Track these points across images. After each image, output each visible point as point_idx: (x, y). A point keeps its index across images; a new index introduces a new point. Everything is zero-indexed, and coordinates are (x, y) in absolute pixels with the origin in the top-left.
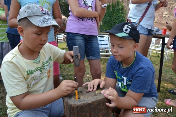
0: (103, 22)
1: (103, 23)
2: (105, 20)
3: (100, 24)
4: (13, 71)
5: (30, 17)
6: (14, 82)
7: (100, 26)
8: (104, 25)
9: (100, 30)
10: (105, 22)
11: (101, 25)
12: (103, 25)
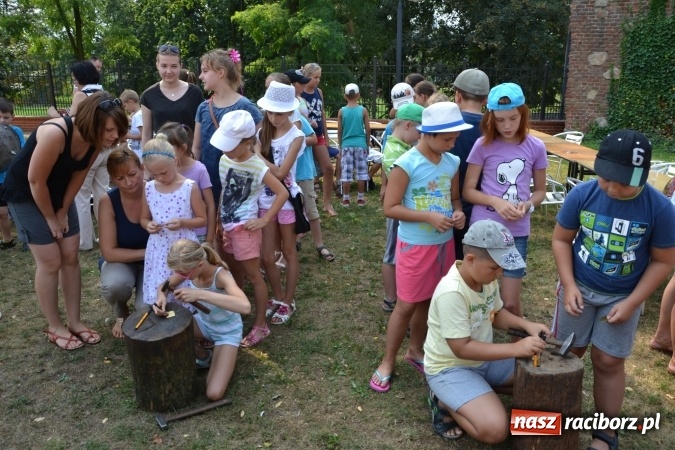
0: (624, 67)
1: (623, 73)
2: (632, 61)
3: (612, 74)
4: (458, 306)
5: (490, 249)
6: (457, 320)
7: (607, 83)
8: (626, 82)
9: (608, 98)
10: (631, 69)
11: (613, 80)
12: (623, 81)
